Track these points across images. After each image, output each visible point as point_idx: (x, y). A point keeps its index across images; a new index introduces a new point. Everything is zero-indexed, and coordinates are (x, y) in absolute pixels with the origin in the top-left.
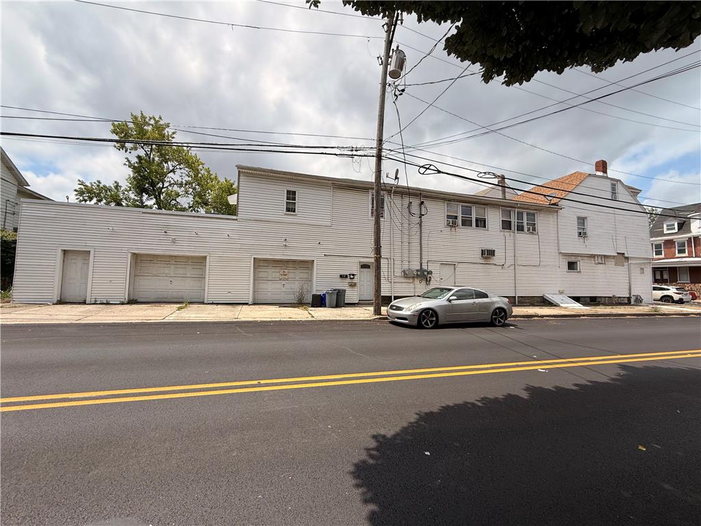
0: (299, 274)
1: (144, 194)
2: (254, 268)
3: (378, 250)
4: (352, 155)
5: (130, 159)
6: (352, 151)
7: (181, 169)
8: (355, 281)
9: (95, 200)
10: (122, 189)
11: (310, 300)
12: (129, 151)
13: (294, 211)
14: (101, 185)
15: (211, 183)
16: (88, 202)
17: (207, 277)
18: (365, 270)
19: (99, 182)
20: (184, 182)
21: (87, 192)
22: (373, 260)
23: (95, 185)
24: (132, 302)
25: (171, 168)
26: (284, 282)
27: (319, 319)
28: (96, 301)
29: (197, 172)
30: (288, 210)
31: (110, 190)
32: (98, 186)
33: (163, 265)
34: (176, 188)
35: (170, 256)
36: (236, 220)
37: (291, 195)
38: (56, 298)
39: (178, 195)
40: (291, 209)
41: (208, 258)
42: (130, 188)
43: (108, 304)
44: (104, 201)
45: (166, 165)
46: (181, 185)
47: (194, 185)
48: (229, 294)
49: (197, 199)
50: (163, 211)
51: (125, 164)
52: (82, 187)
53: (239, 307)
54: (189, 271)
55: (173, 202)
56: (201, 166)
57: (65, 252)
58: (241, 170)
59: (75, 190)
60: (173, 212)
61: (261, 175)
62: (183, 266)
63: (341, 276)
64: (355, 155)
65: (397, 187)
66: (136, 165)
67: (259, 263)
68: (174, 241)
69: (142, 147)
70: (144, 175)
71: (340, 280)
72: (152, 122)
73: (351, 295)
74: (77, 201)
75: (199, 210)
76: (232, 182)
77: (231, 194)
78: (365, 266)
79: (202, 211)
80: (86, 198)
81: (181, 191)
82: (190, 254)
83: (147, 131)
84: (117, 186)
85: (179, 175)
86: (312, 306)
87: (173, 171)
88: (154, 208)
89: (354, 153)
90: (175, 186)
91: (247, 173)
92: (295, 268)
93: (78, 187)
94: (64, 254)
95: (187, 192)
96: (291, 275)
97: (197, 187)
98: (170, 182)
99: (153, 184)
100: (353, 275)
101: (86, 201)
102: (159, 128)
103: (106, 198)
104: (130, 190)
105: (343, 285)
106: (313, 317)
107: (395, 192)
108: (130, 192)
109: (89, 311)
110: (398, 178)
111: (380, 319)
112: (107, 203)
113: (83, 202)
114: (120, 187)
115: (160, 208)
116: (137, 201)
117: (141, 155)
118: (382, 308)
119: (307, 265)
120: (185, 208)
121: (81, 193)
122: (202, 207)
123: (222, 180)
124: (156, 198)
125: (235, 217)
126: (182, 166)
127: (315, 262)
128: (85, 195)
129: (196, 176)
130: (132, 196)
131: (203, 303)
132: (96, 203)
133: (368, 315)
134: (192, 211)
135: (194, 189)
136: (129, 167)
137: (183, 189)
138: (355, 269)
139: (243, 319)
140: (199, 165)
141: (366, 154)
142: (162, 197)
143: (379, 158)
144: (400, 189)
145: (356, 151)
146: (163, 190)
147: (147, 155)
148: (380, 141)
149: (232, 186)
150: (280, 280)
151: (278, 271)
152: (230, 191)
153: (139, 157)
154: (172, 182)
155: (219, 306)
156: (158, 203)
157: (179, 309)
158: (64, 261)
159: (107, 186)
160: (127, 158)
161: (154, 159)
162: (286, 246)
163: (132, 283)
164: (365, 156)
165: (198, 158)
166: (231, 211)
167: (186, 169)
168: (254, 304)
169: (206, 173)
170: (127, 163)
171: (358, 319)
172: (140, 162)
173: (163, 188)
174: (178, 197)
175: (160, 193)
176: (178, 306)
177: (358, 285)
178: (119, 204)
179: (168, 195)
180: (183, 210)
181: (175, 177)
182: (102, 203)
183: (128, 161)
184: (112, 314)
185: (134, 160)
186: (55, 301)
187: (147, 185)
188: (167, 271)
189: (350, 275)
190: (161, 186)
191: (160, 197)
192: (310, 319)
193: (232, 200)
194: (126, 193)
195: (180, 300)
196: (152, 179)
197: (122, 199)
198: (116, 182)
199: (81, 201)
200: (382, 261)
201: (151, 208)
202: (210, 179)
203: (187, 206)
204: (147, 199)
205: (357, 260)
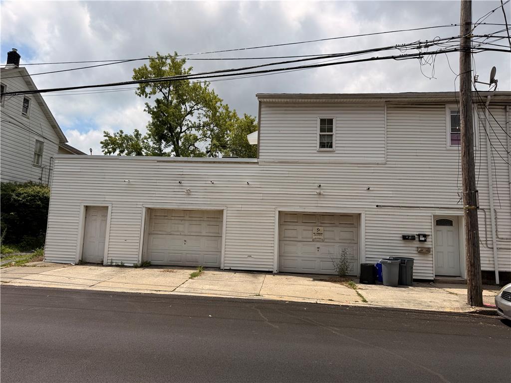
0: (340, 233)
1: (163, 141)
2: (280, 225)
3: (471, 196)
4: (420, 54)
5: (149, 104)
6: (419, 48)
7: (198, 109)
8: (428, 244)
9: (117, 152)
10: (142, 137)
11: (357, 271)
12: (148, 95)
13: (331, 147)
14: (123, 135)
15: (229, 123)
16: (112, 154)
17: (224, 236)
18: (444, 228)
19: (122, 132)
20: (202, 123)
21: (111, 143)
22: (462, 213)
23: (118, 135)
24: (146, 265)
25: (189, 110)
26: (318, 244)
27: (374, 304)
28: (112, 262)
29: (215, 110)
30: (322, 145)
31: (131, 139)
32: (121, 136)
33: (177, 222)
34: (194, 132)
35: (185, 211)
36: (257, 163)
37: (327, 125)
38: (78, 258)
39: (196, 139)
40: (326, 143)
41: (225, 212)
42: (149, 135)
43: (122, 266)
44: (126, 152)
45: (183, 107)
46: (198, 127)
47: (212, 126)
48: (250, 259)
49: (215, 142)
50: (181, 158)
51: (145, 110)
52: (107, 138)
53: (261, 278)
54: (205, 228)
55: (192, 148)
56: (219, 103)
57: (87, 208)
58: (262, 100)
59: (102, 143)
60: (191, 159)
61: (287, 103)
62: (198, 223)
63: (405, 238)
64: (425, 54)
65: (496, 94)
66: (155, 110)
67: (286, 218)
68: (189, 193)
69: (161, 90)
70: (162, 120)
71: (402, 243)
72: (169, 61)
73: (423, 267)
74: (103, 154)
75: (217, 154)
76: (252, 118)
77: (251, 132)
78: (442, 222)
79: (220, 155)
80: (110, 150)
81: (199, 134)
82: (206, 208)
83: (164, 72)
84: (137, 135)
85: (197, 116)
86: (362, 282)
87: (191, 113)
88: (172, 156)
89: (423, 50)
90: (193, 129)
91: (270, 103)
92: (333, 225)
93: (103, 139)
94: (86, 210)
95: (205, 135)
96: (327, 235)
97: (215, 128)
98: (188, 125)
99: (171, 129)
100: (425, 236)
101: (110, 152)
102: (176, 66)
103: (127, 148)
104: (149, 138)
105: (408, 251)
106: (365, 301)
107: (492, 103)
108: (149, 140)
109: (104, 275)
110: (496, 82)
111: (481, 312)
112: (128, 154)
113: (108, 154)
114: (140, 135)
115: (178, 155)
116: (155, 149)
117: (159, 98)
118: (485, 293)
119: (351, 220)
120: (202, 153)
121: (105, 144)
122: (220, 150)
123: (241, 117)
124: (174, 144)
125: (255, 160)
126: (199, 106)
127: (363, 216)
128: (109, 147)
129: (214, 115)
130: (151, 144)
131: (218, 269)
132: (119, 155)
133: (457, 305)
134: (210, 156)
135: (212, 130)
136: (149, 113)
137: (201, 132)
138: (427, 227)
139: (267, 297)
140: (216, 102)
141: (443, 48)
142: (180, 144)
143: (466, 51)
144: (502, 98)
145: (427, 46)
146: (181, 135)
147: (165, 97)
148: (467, 25)
149: (252, 123)
150: (313, 241)
151: (310, 228)
152: (250, 127)
153: (158, 101)
154: (190, 124)
155: (238, 275)
156: (176, 149)
157: (193, 276)
158: (86, 218)
159: (129, 135)
160: (147, 104)
161: (171, 102)
162: (320, 194)
163: (146, 243)
164: (441, 52)
165: (216, 94)
166: (251, 152)
167: (204, 109)
168: (281, 273)
169: (224, 111)
170: (147, 109)
171: (441, 310)
172: (158, 107)
173: (181, 132)
174: (196, 141)
175: (178, 138)
176: (192, 272)
177: (433, 251)
178: (139, 154)
179: (187, 139)
180: (201, 155)
181: (192, 119)
182: (124, 154)
183: (148, 106)
184: (124, 281)
185: (153, 105)
186: (77, 261)
187: (166, 131)
188: (181, 228)
189: (419, 235)
190: (179, 131)
191: (178, 143)
192: (361, 304)
193: (252, 139)
194: (145, 141)
195: (194, 264)
196: (170, 124)
197: (141, 148)
198: (136, 131)
199: (106, 153)
200: (480, 214)
201: (169, 155)
202: (229, 117)
203: (204, 151)
204: (165, 147)
205: (430, 213)
